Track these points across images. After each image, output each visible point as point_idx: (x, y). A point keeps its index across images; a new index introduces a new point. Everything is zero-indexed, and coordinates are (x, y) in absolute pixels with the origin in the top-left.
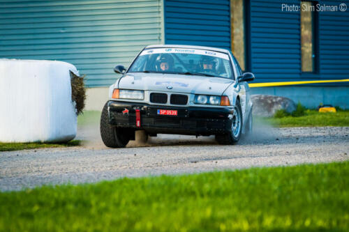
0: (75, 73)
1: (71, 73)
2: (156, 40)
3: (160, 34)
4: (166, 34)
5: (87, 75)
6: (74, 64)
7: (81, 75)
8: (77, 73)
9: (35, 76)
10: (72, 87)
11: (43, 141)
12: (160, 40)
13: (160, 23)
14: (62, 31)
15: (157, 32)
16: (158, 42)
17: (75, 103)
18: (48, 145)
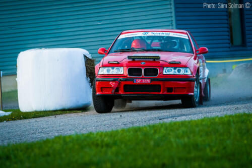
0: (88, 56)
1: (85, 56)
2: (169, 25)
3: (172, 21)
4: (177, 20)
5: (97, 57)
6: (87, 50)
7: (93, 58)
8: (89, 56)
9: (58, 60)
10: (86, 67)
11: (66, 108)
12: (172, 25)
13: (171, 12)
14: (99, 23)
15: (170, 19)
16: (171, 27)
17: (89, 79)
18: (70, 112)
